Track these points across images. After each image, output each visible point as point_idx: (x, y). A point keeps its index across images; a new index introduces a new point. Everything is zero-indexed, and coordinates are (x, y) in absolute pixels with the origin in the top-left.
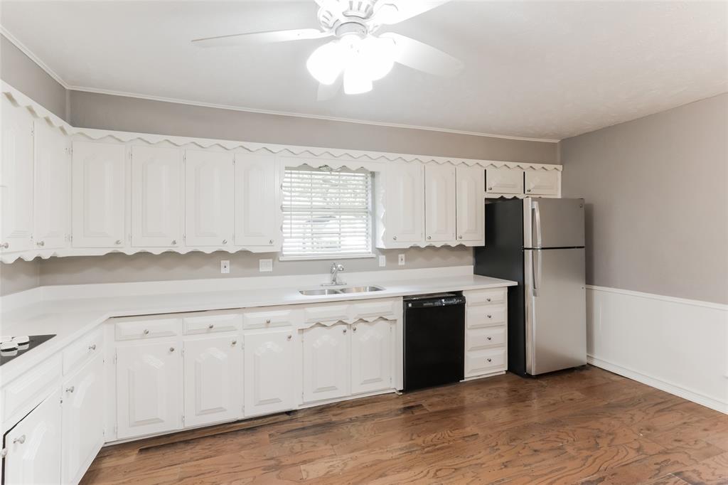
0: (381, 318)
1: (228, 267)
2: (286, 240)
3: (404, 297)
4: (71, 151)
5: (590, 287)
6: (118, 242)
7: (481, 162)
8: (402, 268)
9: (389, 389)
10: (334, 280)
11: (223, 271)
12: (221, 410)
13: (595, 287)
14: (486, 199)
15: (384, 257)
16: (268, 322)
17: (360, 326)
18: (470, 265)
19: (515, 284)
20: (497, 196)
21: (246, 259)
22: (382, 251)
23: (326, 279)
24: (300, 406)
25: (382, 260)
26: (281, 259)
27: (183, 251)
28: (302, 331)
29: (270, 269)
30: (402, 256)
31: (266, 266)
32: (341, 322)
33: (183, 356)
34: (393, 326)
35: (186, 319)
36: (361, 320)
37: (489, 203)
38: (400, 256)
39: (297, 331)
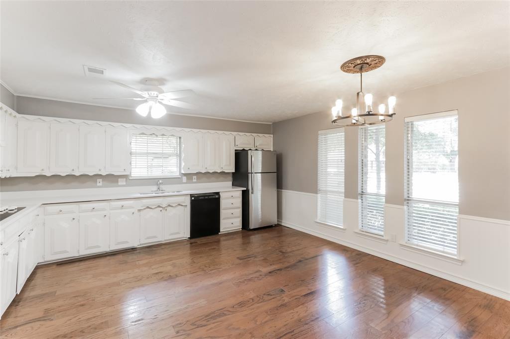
0: (179, 205)
1: (101, 183)
2: (133, 169)
3: (191, 195)
4: (17, 125)
5: (279, 190)
6: (43, 170)
7: (233, 133)
8: (195, 183)
9: (184, 237)
10: (159, 189)
11: (98, 184)
12: (98, 247)
13: (283, 190)
14: (236, 150)
15: (185, 177)
16: (123, 206)
17: (169, 208)
18: (230, 181)
19: (245, 189)
20: (241, 149)
21: (111, 179)
22: (185, 175)
23: (155, 188)
24: (138, 245)
25: (184, 179)
26: (130, 178)
27: (77, 174)
28: (139, 210)
29: (125, 184)
30: (195, 177)
31: (122, 182)
32: (159, 206)
33: (79, 222)
34: (186, 208)
35: (80, 205)
36: (169, 206)
37: (237, 152)
38: (194, 177)
39: (137, 211)
